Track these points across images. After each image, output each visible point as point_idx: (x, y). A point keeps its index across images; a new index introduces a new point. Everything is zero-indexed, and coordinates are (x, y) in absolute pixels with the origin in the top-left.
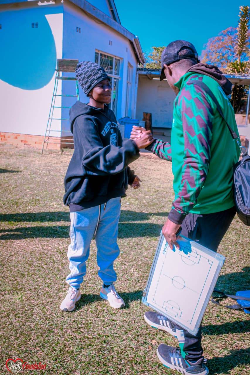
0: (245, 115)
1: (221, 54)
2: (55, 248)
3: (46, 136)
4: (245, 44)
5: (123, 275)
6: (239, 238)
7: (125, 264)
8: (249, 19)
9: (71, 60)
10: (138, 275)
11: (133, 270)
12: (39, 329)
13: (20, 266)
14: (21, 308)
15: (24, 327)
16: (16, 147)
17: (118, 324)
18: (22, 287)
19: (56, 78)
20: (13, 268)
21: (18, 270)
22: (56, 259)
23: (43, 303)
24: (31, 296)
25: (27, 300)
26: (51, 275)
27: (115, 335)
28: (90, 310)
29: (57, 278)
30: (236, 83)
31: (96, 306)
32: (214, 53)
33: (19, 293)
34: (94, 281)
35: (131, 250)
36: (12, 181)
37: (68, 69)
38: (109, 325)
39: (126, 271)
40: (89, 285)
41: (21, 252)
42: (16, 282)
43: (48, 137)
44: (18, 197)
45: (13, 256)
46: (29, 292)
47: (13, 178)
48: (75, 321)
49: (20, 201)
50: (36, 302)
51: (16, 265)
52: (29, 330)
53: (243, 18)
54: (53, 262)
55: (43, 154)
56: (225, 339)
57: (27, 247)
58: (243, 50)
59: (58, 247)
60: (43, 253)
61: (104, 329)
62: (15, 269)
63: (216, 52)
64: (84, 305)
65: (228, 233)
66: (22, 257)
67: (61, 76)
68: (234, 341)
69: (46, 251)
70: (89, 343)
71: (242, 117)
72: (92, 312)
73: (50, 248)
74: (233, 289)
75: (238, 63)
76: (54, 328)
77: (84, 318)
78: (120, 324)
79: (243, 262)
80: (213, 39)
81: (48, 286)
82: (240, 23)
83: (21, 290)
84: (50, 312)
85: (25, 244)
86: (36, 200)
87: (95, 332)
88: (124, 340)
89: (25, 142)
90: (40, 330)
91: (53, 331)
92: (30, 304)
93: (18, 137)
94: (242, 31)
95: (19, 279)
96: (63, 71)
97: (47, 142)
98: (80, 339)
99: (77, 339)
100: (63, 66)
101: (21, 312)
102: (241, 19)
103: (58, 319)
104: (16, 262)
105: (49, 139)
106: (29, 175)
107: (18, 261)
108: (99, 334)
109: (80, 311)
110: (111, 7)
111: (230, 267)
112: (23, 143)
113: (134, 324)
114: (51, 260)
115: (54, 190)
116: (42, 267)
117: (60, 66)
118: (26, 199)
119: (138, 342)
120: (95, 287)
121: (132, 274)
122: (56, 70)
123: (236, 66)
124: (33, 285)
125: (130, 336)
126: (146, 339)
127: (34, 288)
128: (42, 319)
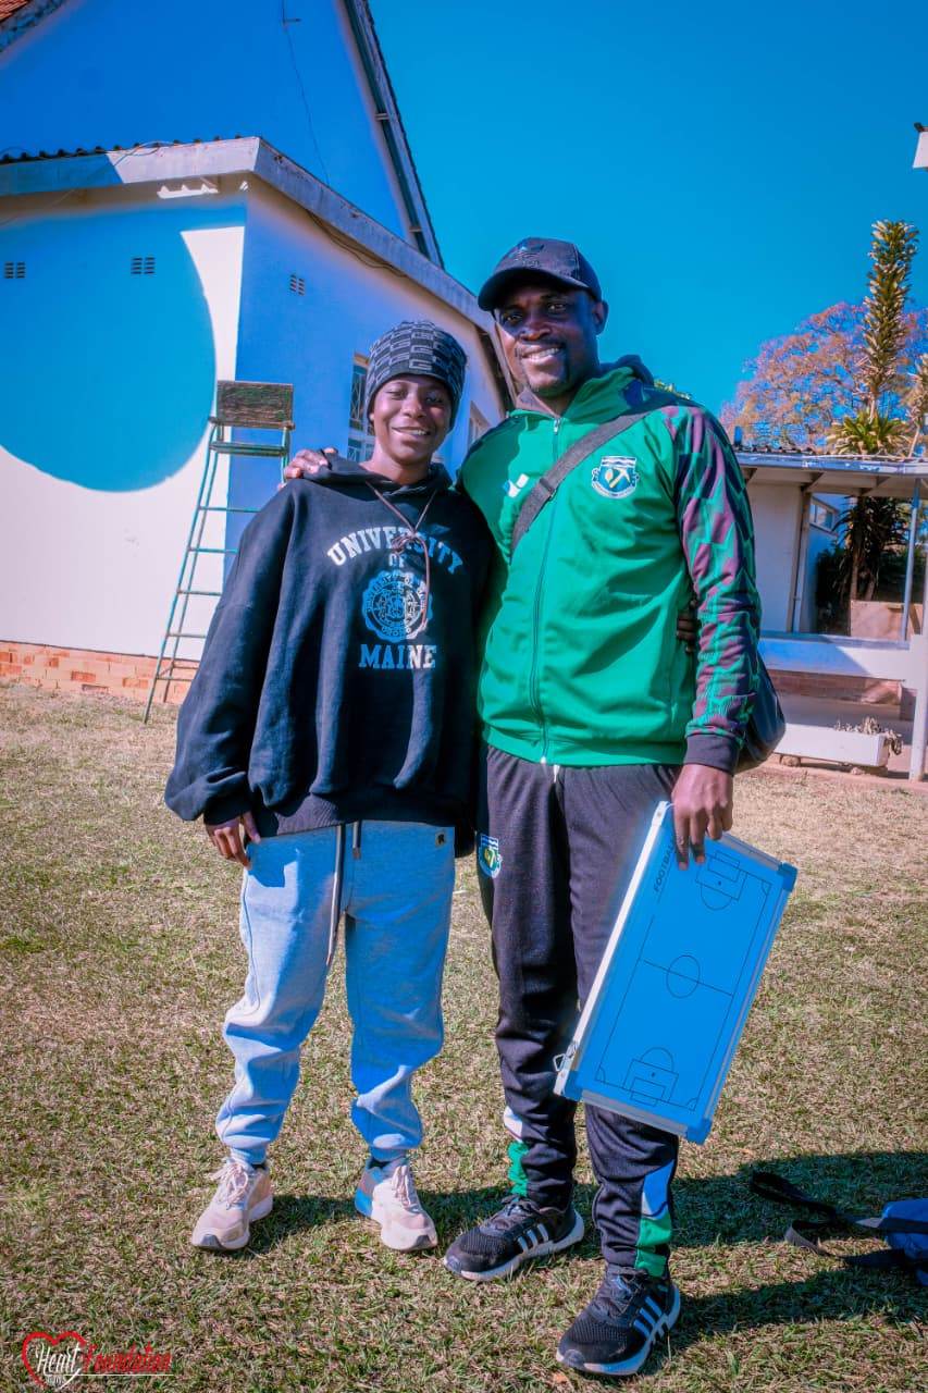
0: (898, 605)
1: (806, 397)
2: (182, 1033)
3: (163, 658)
4: (893, 353)
5: (440, 1134)
6: (889, 1020)
7: (447, 1097)
8: (906, 269)
9: (268, 387)
10: (497, 1137)
11: (479, 1117)
12: (102, 1314)
13: (43, 1089)
14: (38, 1239)
15: (47, 1307)
16: (53, 696)
17: (416, 1306)
18: (47, 1161)
19: (211, 446)
20: (16, 1096)
21: (36, 1104)
22: (184, 1070)
23: (124, 1225)
24: (80, 1197)
25: (64, 1209)
26: (159, 1124)
27: (403, 1347)
28: (307, 1252)
29: (182, 1136)
30: (864, 490)
31: (331, 1241)
32: (782, 392)
33: (33, 1183)
34: (326, 1153)
35: (474, 1050)
36: (31, 805)
37: (256, 416)
38: (382, 1312)
39: (452, 1123)
40: (307, 1164)
41: (49, 1043)
42: (23, 1143)
43: (170, 662)
44: (48, 858)
45: (17, 1053)
46: (72, 1182)
47: (35, 796)
48: (245, 1292)
49: (56, 871)
50: (97, 1220)
51: (28, 1084)
52: (66, 1317)
53: (884, 264)
54: (169, 1081)
55: (150, 722)
56: (842, 1379)
57: (74, 1025)
58: (888, 373)
59: (193, 1030)
60: (134, 1046)
61: (362, 1326)
62: (25, 1100)
63: (790, 391)
64: (285, 1235)
65: (847, 1002)
66: (54, 1060)
67: (228, 439)
68: (880, 1385)
69: (143, 1044)
70: (299, 1373)
71: (889, 613)
72: (313, 1259)
73: (160, 1032)
74: (868, 1197)
75: (871, 418)
76: (163, 1316)
77: (284, 1282)
78: (424, 1306)
79: (906, 1102)
80: (779, 342)
81: (148, 1164)
82: (875, 279)
83: (43, 1176)
84: (149, 1255)
85: (66, 1014)
86: (114, 871)
87: (325, 1334)
88: (440, 1368)
89: (86, 679)
90: (109, 1320)
91: (159, 1325)
92: (76, 1226)
93: (62, 660)
94: (884, 309)
95: (36, 1134)
96: (234, 424)
97: (167, 675)
98: (266, 1357)
99: (251, 1357)
100: (237, 407)
101: (35, 1251)
102: (878, 267)
103: (181, 1282)
104: (30, 1075)
105: (174, 666)
106: (94, 786)
107: (34, 1073)
108: (342, 1342)
109: (269, 1255)
110: (413, 220)
111: (856, 1121)
112: (78, 685)
113: (479, 1310)
114: (164, 1073)
115: (186, 837)
116: (127, 1095)
117: (225, 407)
118: (80, 865)
119: (495, 1376)
120: (331, 1175)
121: (473, 1132)
122: (210, 419)
123: (862, 430)
124: (91, 1158)
125: (464, 1353)
126: (527, 1369)
127: (94, 1169)
128: (117, 1282)
